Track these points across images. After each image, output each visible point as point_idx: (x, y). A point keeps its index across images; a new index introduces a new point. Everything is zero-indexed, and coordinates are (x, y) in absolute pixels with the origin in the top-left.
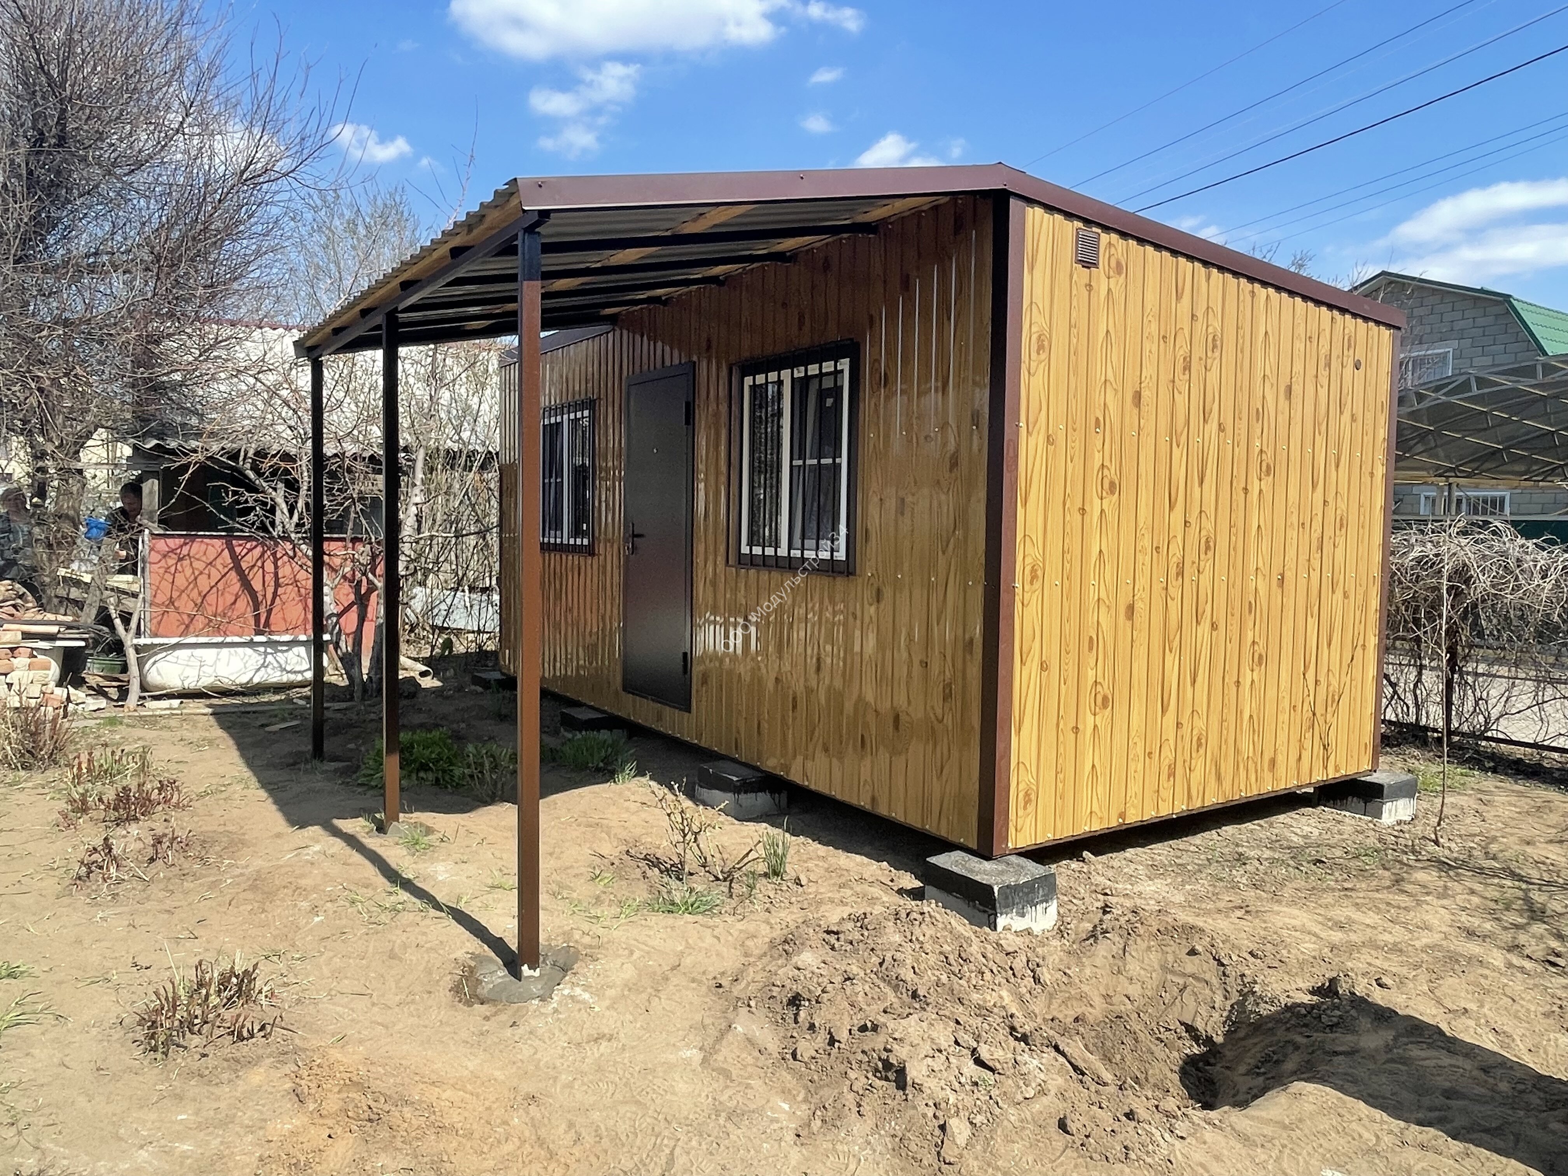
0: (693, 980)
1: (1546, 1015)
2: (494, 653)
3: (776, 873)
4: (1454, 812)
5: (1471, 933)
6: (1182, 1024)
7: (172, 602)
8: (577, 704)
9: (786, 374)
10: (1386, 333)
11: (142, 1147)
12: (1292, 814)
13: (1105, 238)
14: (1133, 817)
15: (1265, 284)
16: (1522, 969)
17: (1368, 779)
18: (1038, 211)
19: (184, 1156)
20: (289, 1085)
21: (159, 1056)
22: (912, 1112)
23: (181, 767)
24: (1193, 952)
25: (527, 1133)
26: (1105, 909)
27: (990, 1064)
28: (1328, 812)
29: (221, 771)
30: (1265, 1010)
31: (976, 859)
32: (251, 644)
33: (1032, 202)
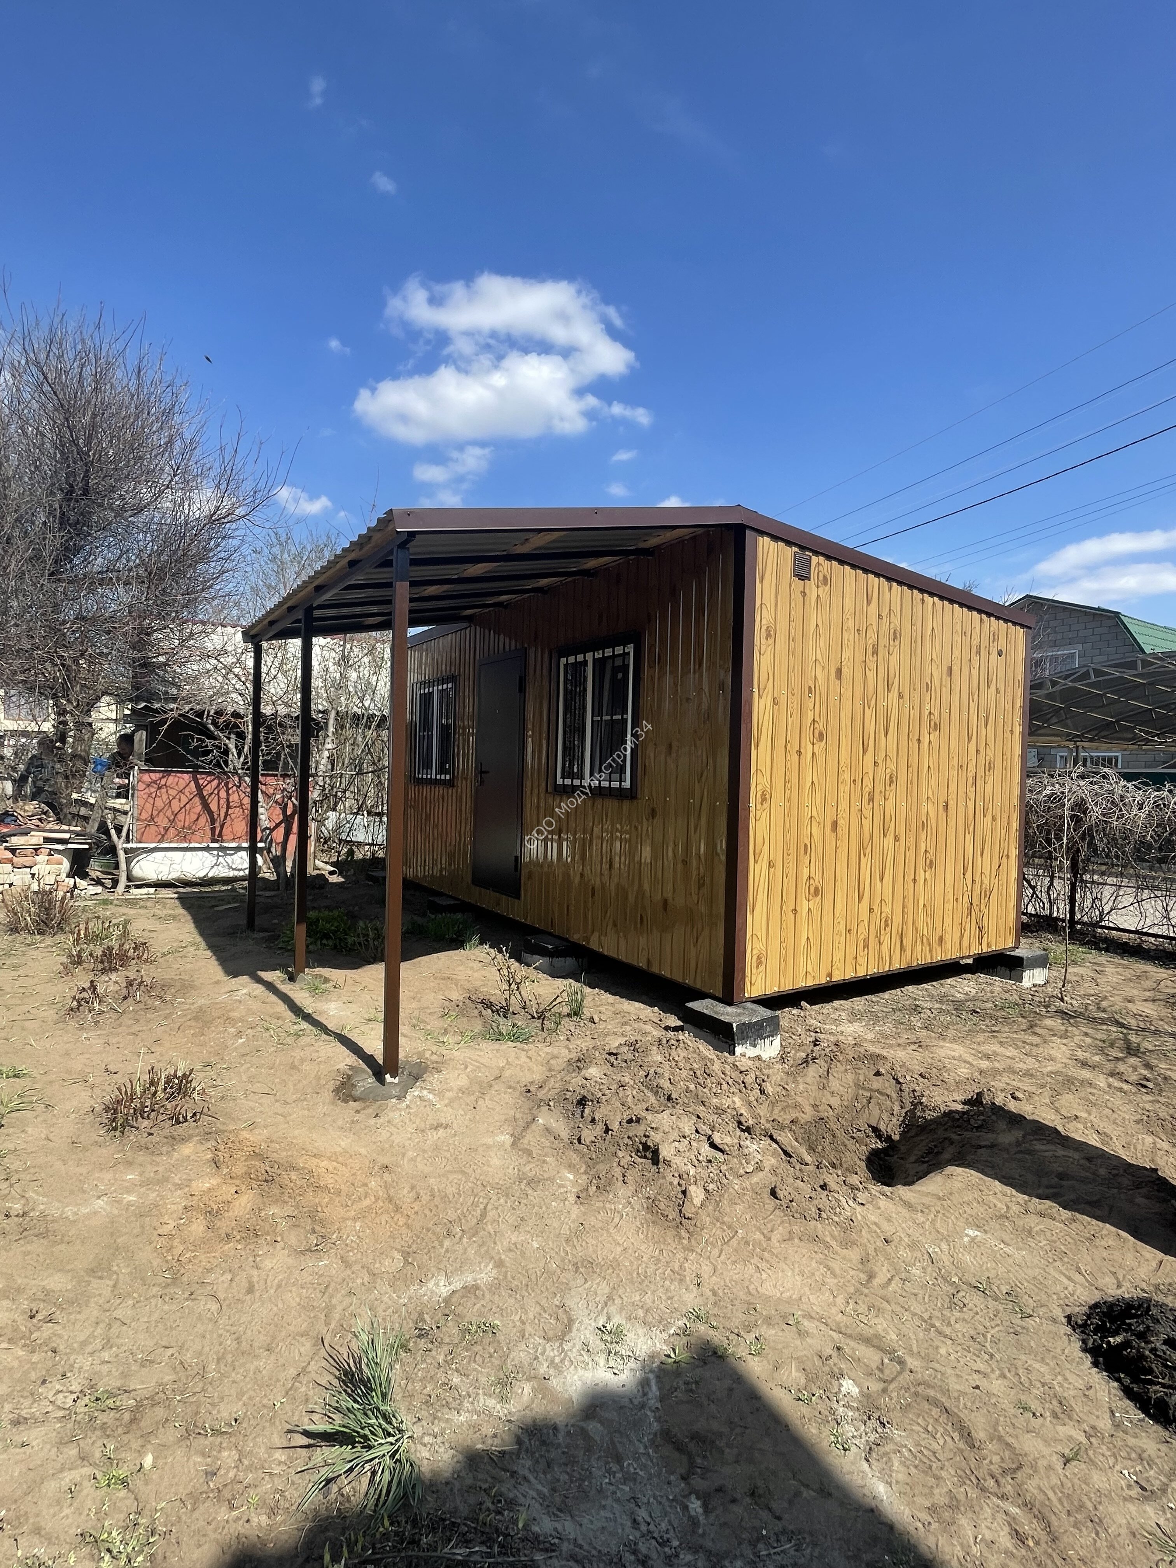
0: (510, 1087)
1: (1137, 1122)
2: (383, 859)
3: (576, 1014)
4: (1076, 979)
5: (1084, 1064)
6: (869, 1126)
7: (152, 818)
9: (589, 656)
10: (1021, 631)
11: (99, 1197)
12: (957, 978)
13: (815, 559)
14: (838, 977)
15: (932, 594)
16: (1120, 1090)
17: (1012, 953)
18: (767, 539)
19: (129, 1204)
20: (210, 1156)
21: (118, 1133)
22: (661, 1181)
23: (152, 934)
24: (878, 1074)
25: (381, 1193)
26: (815, 1043)
27: (721, 1147)
28: (983, 977)
29: (181, 938)
30: (930, 1115)
31: (722, 1005)
32: (207, 849)
33: (762, 533)
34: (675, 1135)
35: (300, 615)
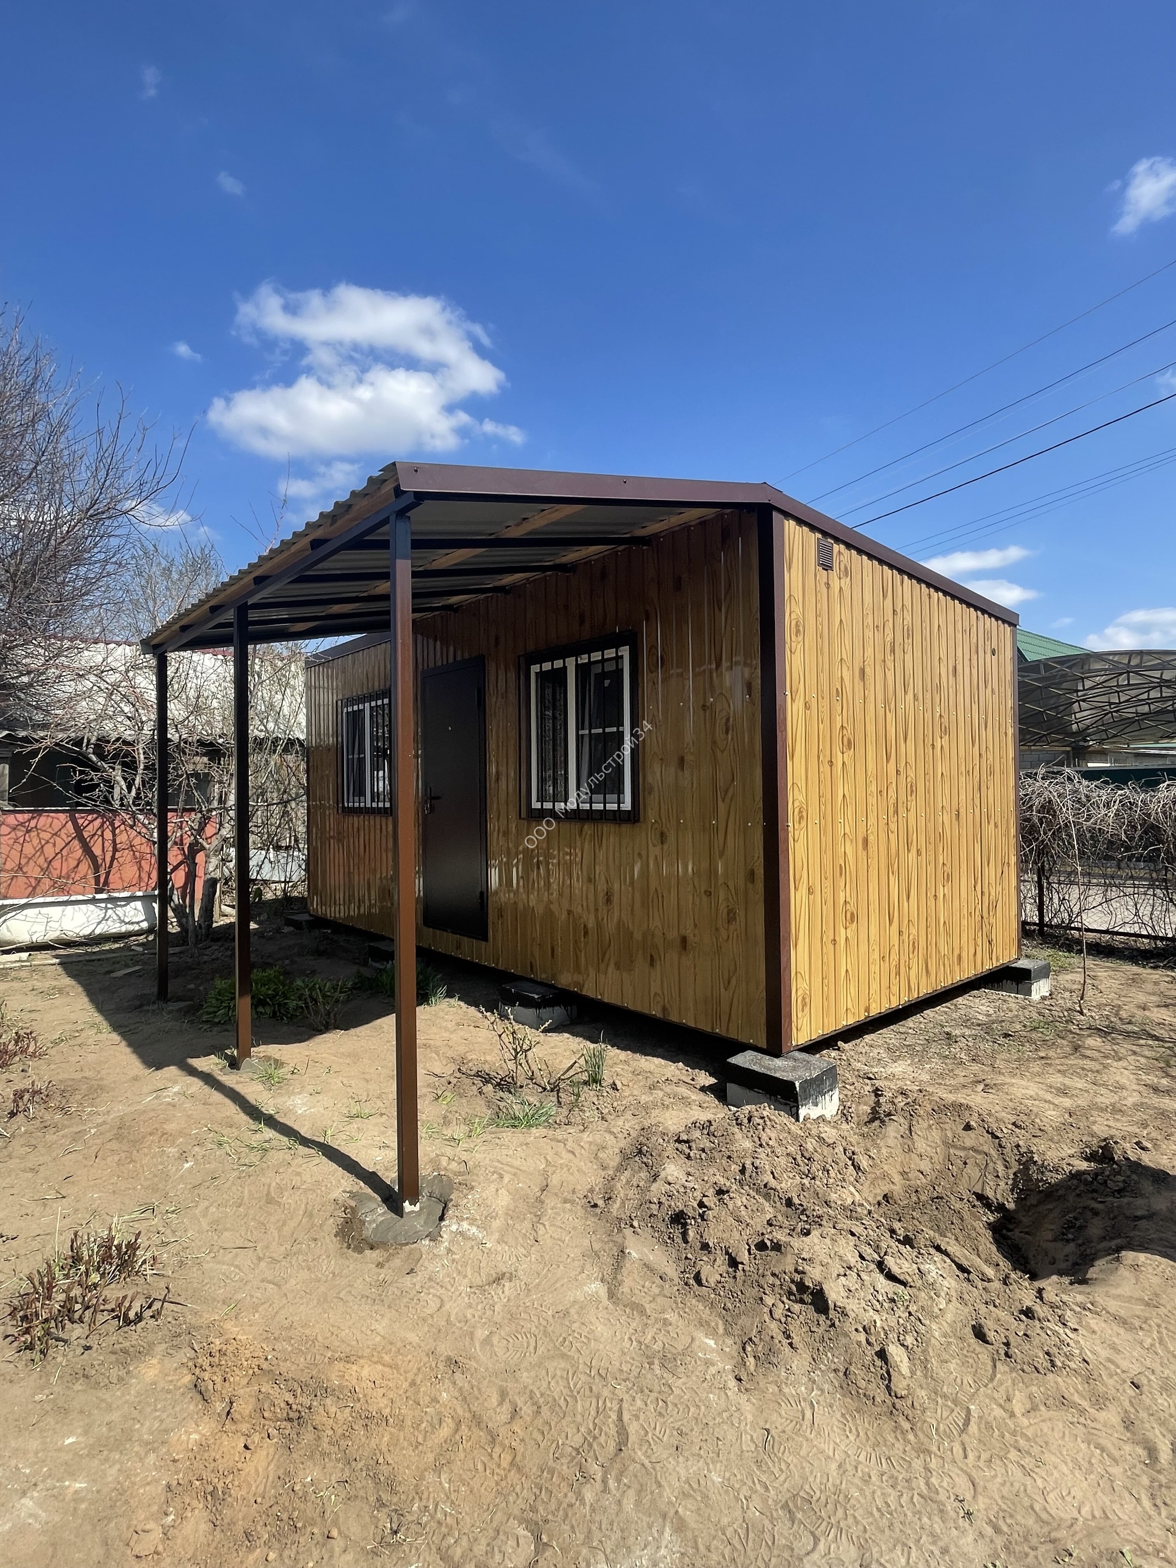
0: (565, 1201)
2: (302, 900)
3: (595, 1081)
6: (972, 1193)
7: (20, 868)
9: (571, 662)
10: (1009, 629)
11: (24, 1493)
12: (966, 997)
13: (836, 547)
14: (874, 1011)
15: (937, 589)
17: (1017, 965)
18: (792, 523)
19: (77, 1497)
20: (188, 1379)
21: (37, 1356)
23: (33, 1016)
24: (968, 1127)
25: (460, 1411)
26: (877, 1092)
27: (902, 1278)
28: (993, 994)
29: (73, 1017)
30: (1053, 1178)
31: (768, 1057)
32: (93, 901)
33: (787, 515)
34: (837, 1267)
35: (230, 616)
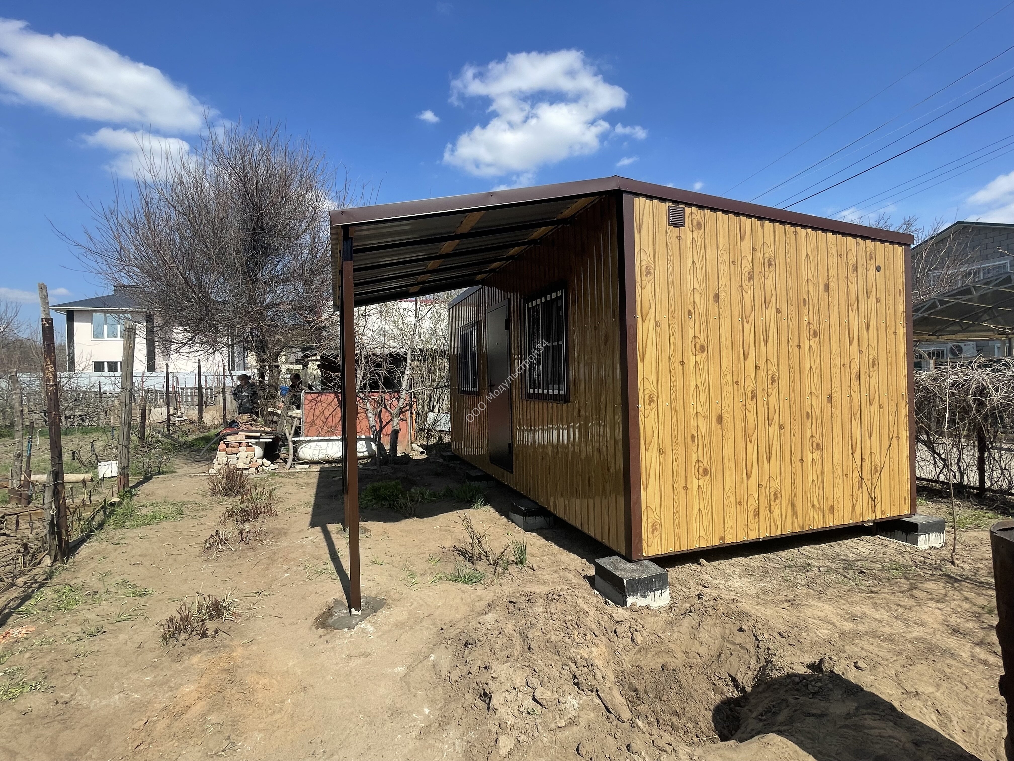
0: (433, 624)
3: (521, 562)
5: (955, 631)
6: (730, 675)
7: (313, 422)
8: (474, 468)
9: (539, 301)
10: (900, 248)
11: (118, 693)
12: (855, 540)
13: (688, 210)
14: (730, 539)
15: (804, 227)
17: (908, 519)
18: (642, 199)
19: (132, 701)
21: (164, 643)
22: (485, 727)
24: (741, 630)
26: (699, 596)
28: (879, 539)
29: (303, 498)
30: (776, 674)
33: (638, 195)
34: (508, 686)
